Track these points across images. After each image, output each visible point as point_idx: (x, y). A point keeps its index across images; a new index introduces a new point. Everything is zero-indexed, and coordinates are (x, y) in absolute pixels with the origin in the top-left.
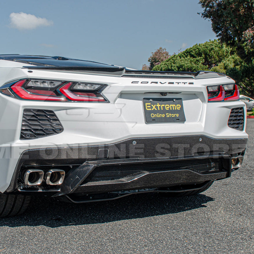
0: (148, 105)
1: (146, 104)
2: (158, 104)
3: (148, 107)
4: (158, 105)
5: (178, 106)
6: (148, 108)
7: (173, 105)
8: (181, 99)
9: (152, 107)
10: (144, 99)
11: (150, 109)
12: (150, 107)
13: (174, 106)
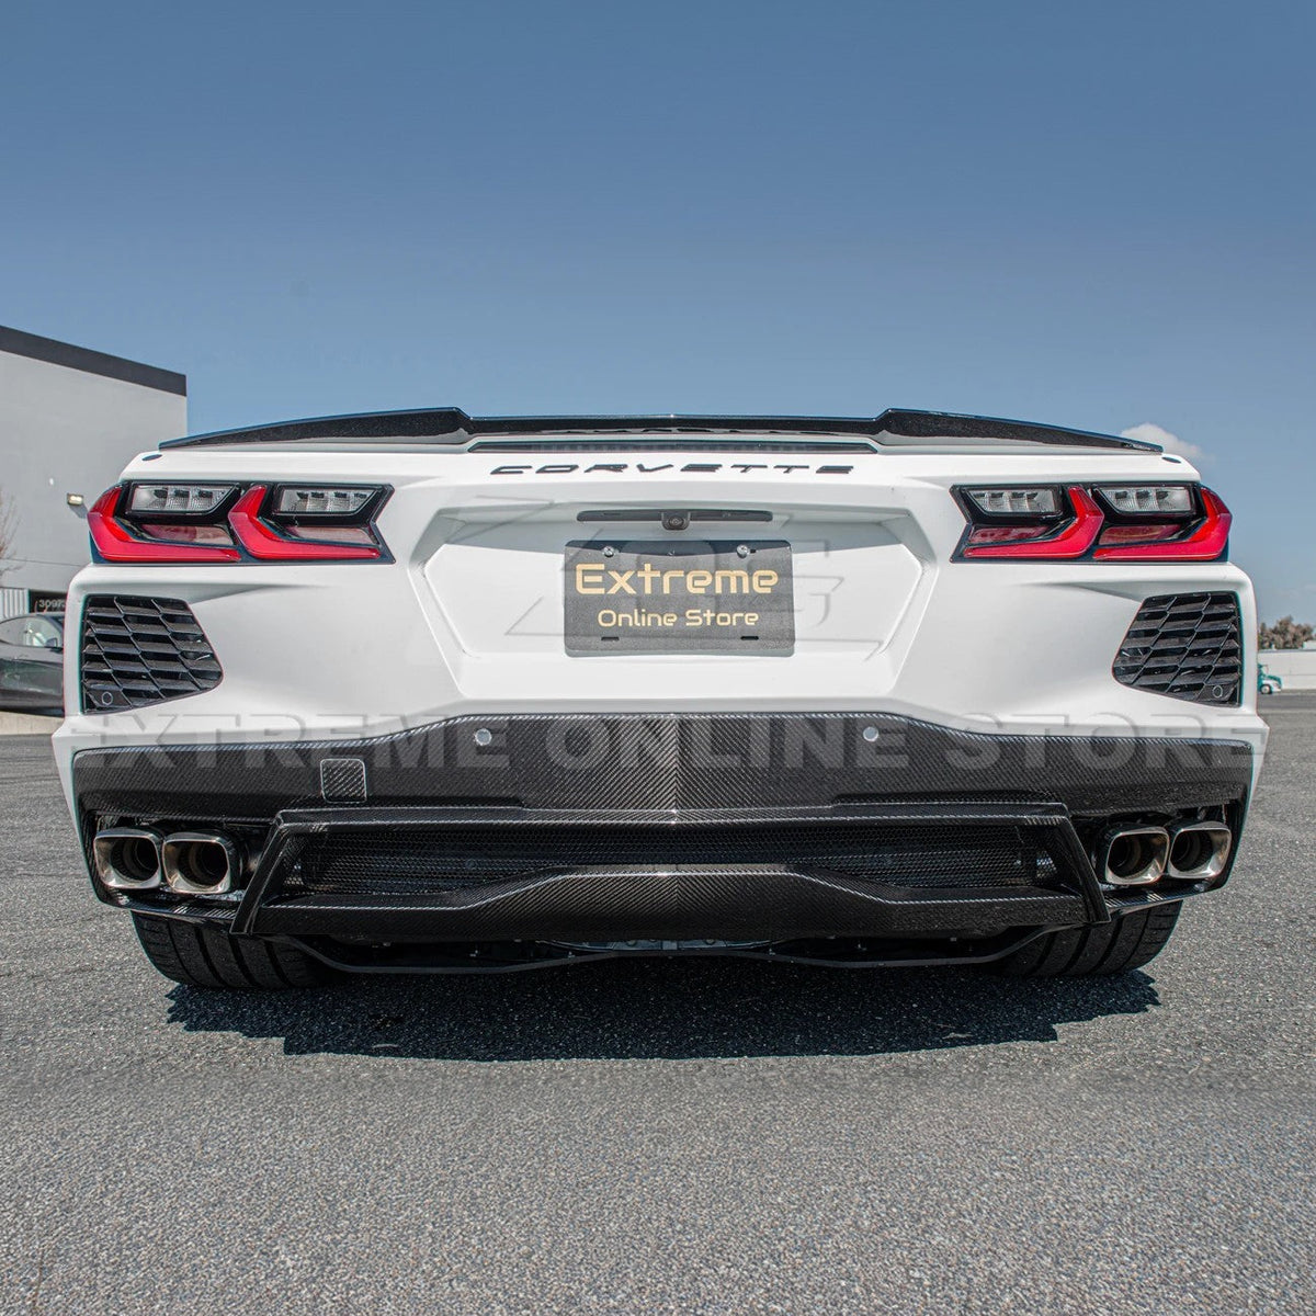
0: (586, 572)
1: (580, 567)
2: (648, 567)
3: (588, 579)
4: (648, 574)
5: (761, 578)
6: (586, 585)
7: (733, 575)
8: (784, 543)
9: (609, 583)
10: (571, 544)
11: (601, 591)
12: (599, 579)
13: (739, 579)
